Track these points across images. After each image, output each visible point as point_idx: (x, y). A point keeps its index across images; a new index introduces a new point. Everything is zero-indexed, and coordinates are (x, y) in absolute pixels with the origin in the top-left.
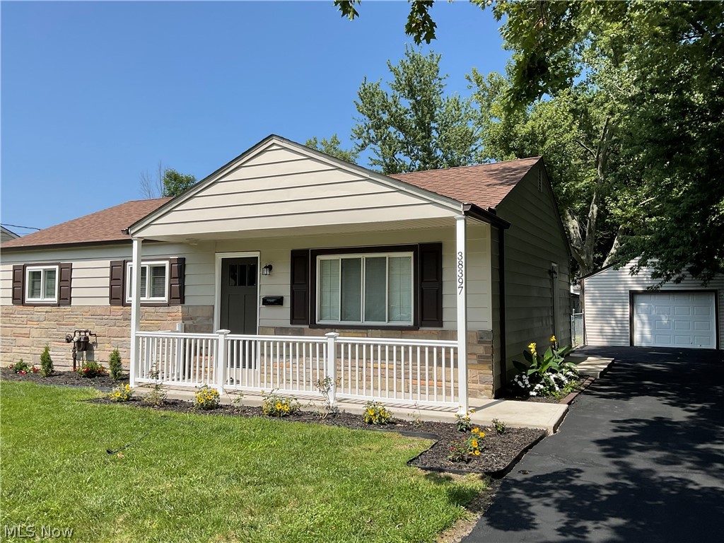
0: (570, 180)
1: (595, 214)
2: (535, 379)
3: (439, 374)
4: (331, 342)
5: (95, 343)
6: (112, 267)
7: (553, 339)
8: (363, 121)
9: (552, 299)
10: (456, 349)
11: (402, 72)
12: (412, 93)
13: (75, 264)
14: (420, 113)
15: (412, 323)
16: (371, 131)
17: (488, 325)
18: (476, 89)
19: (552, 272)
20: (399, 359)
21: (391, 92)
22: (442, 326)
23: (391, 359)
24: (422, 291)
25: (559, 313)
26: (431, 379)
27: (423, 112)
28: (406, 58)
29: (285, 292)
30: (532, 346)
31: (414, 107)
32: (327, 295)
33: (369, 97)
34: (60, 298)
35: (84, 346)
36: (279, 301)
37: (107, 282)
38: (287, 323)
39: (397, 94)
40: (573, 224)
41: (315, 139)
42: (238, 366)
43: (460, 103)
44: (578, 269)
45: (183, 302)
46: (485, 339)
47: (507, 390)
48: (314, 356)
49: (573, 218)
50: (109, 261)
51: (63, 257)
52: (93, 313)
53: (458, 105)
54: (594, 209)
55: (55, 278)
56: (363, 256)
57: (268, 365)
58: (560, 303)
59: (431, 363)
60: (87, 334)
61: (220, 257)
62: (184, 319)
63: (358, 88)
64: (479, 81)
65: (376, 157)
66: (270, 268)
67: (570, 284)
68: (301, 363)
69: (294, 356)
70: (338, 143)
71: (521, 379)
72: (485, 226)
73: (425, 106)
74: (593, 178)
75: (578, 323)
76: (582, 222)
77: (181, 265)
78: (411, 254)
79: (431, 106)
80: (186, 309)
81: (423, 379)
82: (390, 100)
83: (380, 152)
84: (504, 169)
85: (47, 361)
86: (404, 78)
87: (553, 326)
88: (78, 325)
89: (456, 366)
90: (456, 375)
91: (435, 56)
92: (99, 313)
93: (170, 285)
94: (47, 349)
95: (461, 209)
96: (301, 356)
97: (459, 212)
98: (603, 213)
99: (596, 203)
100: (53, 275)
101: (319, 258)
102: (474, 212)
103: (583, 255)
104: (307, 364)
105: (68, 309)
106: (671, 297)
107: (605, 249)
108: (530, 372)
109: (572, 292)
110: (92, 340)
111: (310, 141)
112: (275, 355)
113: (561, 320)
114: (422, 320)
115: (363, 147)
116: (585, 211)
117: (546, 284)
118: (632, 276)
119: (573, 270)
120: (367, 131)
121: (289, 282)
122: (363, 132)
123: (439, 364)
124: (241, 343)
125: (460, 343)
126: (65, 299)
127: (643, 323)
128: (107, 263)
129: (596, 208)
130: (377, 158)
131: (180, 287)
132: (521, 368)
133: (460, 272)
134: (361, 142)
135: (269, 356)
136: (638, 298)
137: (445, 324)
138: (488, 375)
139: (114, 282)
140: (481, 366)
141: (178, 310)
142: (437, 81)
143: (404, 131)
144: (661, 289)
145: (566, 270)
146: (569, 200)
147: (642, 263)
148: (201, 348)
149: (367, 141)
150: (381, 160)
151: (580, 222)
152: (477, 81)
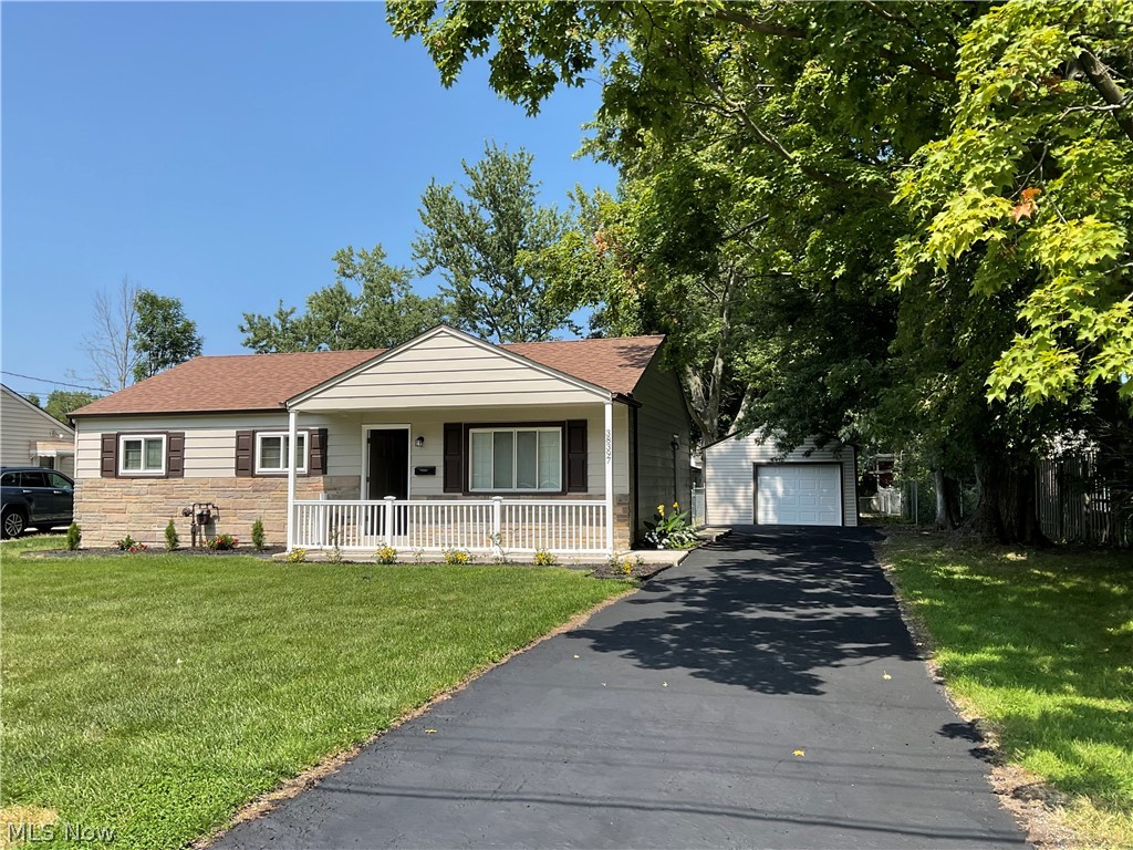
0: (692, 329)
1: (720, 369)
2: (663, 535)
3: (584, 532)
4: (497, 505)
5: (217, 517)
6: (238, 437)
7: (676, 505)
8: (429, 234)
9: (674, 469)
10: (604, 507)
11: (481, 176)
12: (495, 203)
13: (188, 434)
14: (505, 229)
15: (560, 490)
16: (439, 250)
17: (626, 491)
18: (579, 210)
19: (674, 444)
20: (550, 521)
21: (467, 200)
22: (586, 491)
23: (544, 521)
24: (569, 461)
25: (680, 484)
26: (577, 537)
27: (509, 229)
28: (487, 159)
29: (439, 463)
30: (661, 508)
31: (497, 221)
32: (479, 466)
33: (437, 204)
34: (169, 469)
35: (206, 520)
36: (431, 471)
37: (233, 452)
38: (441, 492)
39: (477, 203)
40: (695, 383)
41: (350, 249)
42: (399, 533)
43: (558, 217)
44: (700, 434)
45: (325, 472)
46: (624, 501)
47: (639, 543)
48: (468, 520)
49: (695, 375)
50: (235, 431)
51: (174, 426)
52: (215, 485)
53: (554, 218)
54: (719, 364)
55: (161, 448)
56: (515, 430)
57: (418, 531)
58: (681, 474)
59: (577, 523)
60: (210, 507)
61: (366, 428)
62: (326, 490)
63: (424, 192)
64: (582, 200)
65: (448, 286)
66: (421, 439)
67: (690, 454)
68: (455, 528)
69: (449, 522)
70: (383, 256)
71: (650, 536)
72: (624, 407)
73: (511, 220)
74: (718, 329)
75: (698, 498)
76: (706, 379)
77: (323, 434)
78: (560, 429)
79: (519, 222)
80: (329, 480)
81: (571, 537)
82: (467, 212)
83: (453, 280)
84: (633, 348)
85: (171, 535)
86: (484, 184)
87: (675, 496)
88: (196, 500)
89: (604, 525)
90: (604, 532)
91: (526, 156)
92: (221, 485)
93: (310, 456)
94: (172, 523)
95: (609, 396)
96: (455, 521)
97: (608, 399)
98: (727, 370)
99: (721, 357)
100: (157, 445)
101: (471, 431)
102: (620, 398)
103: (706, 419)
104: (462, 528)
105: (180, 480)
106: (797, 469)
107: (733, 411)
108: (658, 529)
109: (693, 464)
110: (213, 512)
111: (343, 252)
112: (430, 522)
113: (682, 492)
114: (569, 486)
115: (428, 270)
116: (709, 365)
117: (669, 455)
118: (757, 446)
119: (695, 438)
120: (434, 250)
121: (442, 453)
122: (427, 250)
123: (584, 524)
124: (402, 508)
125: (609, 502)
126: (175, 469)
127: (767, 500)
128: (233, 433)
129: (721, 362)
130: (450, 288)
131: (322, 458)
132: (651, 527)
133: (608, 446)
134: (424, 262)
135: (424, 523)
136: (762, 470)
137: (589, 490)
138: (626, 531)
139: (240, 453)
140: (620, 524)
141: (319, 480)
142: (527, 188)
143: (485, 253)
144: (786, 461)
145: (687, 441)
146: (690, 354)
147: (767, 433)
148: (349, 517)
149: (433, 262)
150: (455, 290)
151: (703, 379)
152: (581, 200)
